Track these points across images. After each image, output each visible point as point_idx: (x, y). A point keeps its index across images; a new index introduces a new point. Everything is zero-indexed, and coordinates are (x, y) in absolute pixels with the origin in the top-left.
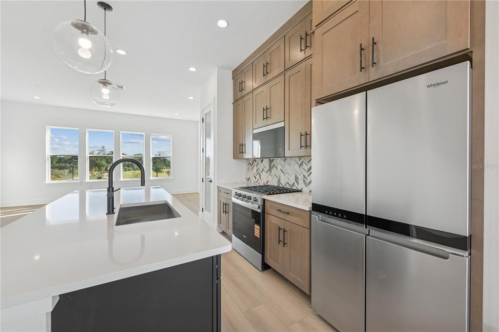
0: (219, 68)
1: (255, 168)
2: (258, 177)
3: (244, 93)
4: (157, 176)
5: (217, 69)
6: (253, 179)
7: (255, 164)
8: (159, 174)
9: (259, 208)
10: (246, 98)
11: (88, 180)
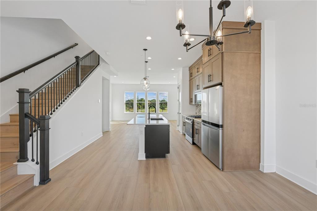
0: (183, 67)
1: (198, 109)
2: (199, 112)
3: (192, 77)
4: (163, 112)
5: (182, 68)
6: (198, 113)
7: (198, 106)
8: (164, 111)
9: (191, 122)
10: (195, 78)
11: (136, 112)
